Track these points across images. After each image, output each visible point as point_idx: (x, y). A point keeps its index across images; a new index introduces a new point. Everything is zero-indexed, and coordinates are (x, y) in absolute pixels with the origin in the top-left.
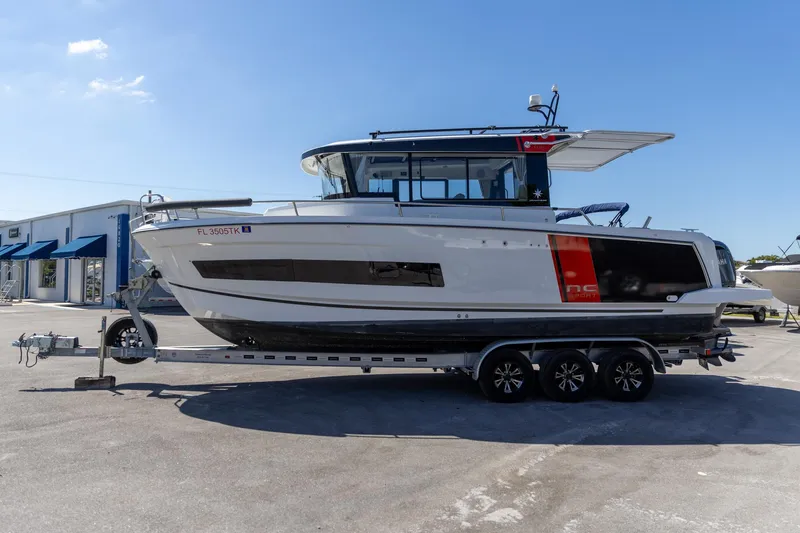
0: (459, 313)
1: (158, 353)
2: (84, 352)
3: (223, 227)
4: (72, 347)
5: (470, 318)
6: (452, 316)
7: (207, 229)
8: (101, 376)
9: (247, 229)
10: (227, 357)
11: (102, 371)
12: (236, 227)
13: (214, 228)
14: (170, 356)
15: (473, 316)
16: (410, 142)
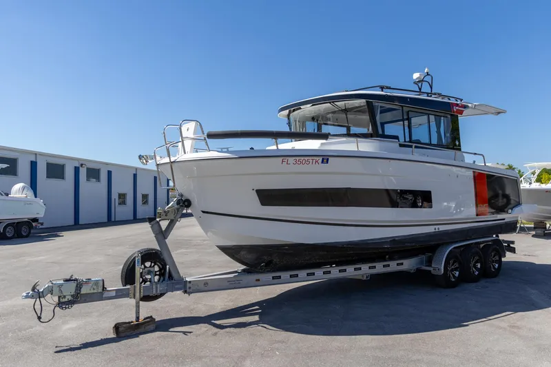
0: (435, 226)
1: (188, 285)
2: (114, 294)
3: (306, 158)
4: (100, 290)
5: (440, 230)
6: (431, 229)
7: (291, 160)
8: (138, 318)
9: (325, 160)
10: (258, 280)
11: (138, 312)
12: (317, 158)
13: (298, 158)
14: (202, 286)
15: (442, 228)
16: (407, 98)
